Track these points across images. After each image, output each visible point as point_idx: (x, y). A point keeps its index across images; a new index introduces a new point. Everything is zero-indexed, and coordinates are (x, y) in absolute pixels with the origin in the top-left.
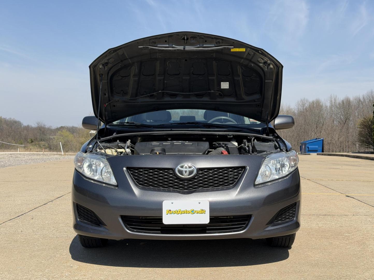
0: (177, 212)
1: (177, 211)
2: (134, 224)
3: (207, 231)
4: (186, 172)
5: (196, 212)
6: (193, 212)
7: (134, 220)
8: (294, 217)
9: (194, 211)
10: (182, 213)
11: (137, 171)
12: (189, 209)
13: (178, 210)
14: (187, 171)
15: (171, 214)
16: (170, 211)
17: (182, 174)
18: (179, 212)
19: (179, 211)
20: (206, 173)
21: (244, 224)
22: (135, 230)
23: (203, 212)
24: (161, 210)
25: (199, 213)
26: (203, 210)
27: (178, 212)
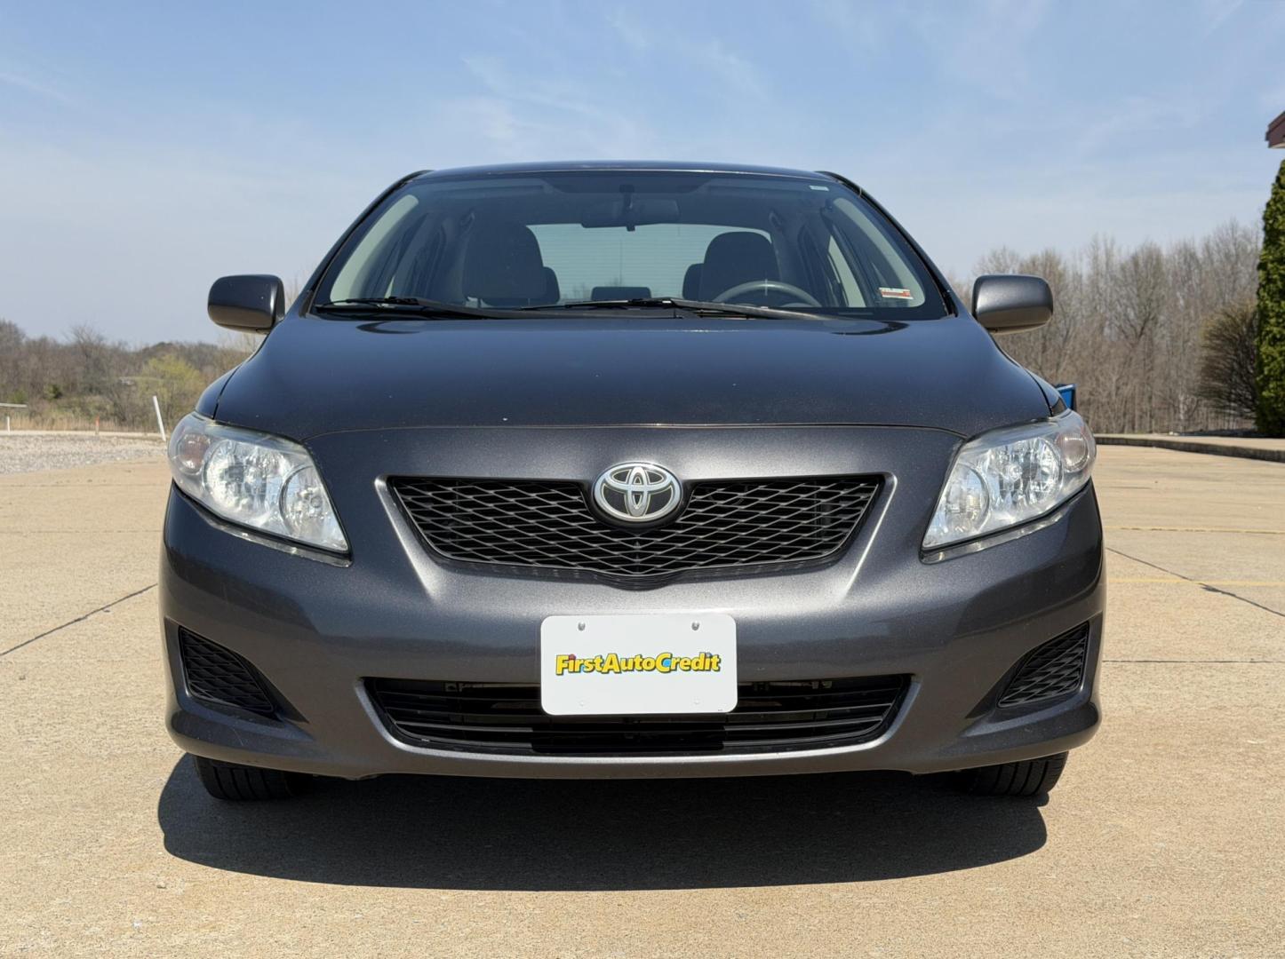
0: (601, 666)
1: (603, 662)
2: (419, 712)
3: (725, 744)
4: (637, 496)
5: (682, 663)
6: (668, 664)
7: (421, 697)
8: (1076, 682)
9: (673, 662)
10: (624, 668)
11: (430, 494)
12: (652, 652)
13: (604, 658)
14: (642, 493)
15: (574, 672)
16: (571, 662)
17: (621, 506)
18: (611, 663)
20: (720, 503)
21: (879, 712)
22: (426, 739)
23: (709, 662)
24: (533, 654)
25: (694, 667)
26: (711, 657)
27: (607, 666)
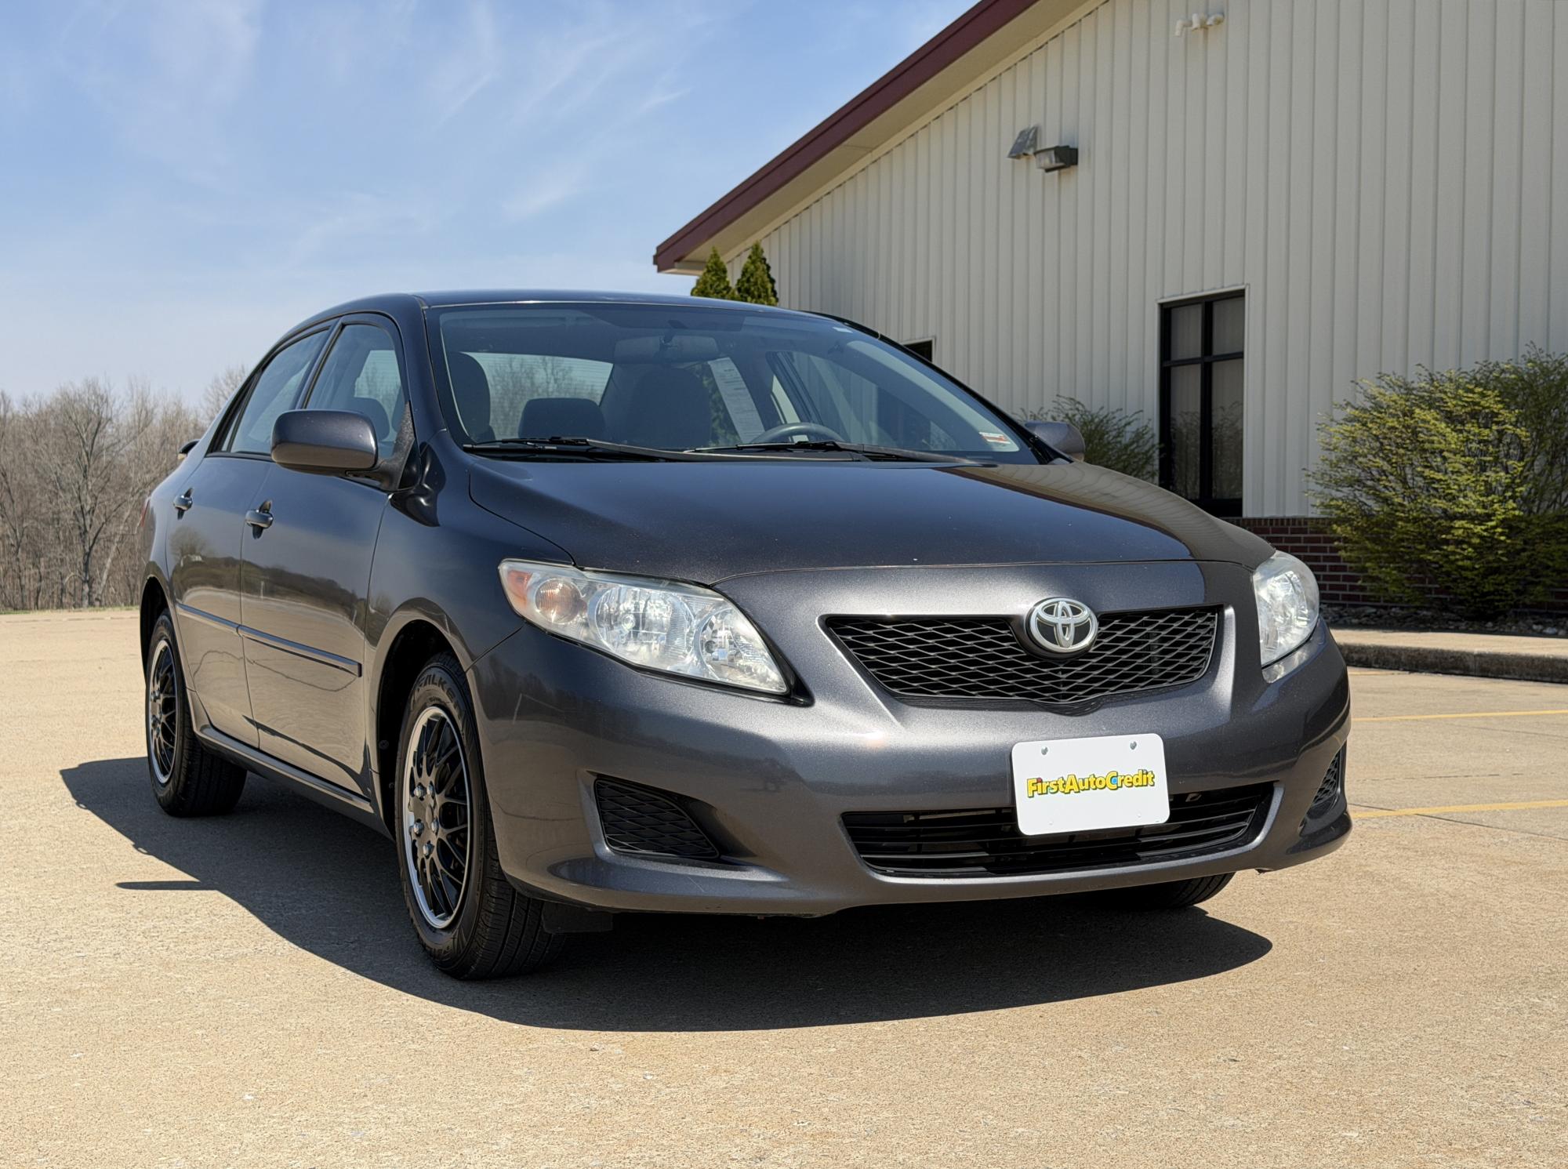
0: (1063, 787)
1: (1065, 784)
2: (884, 844)
3: (1140, 854)
4: (1065, 627)
5: (1126, 781)
6: (1115, 782)
7: (887, 829)
8: (1335, 786)
9: (1119, 779)
10: (1082, 787)
11: (871, 632)
12: (1102, 773)
13: (1065, 779)
14: (1068, 625)
15: (1042, 794)
16: (1039, 784)
17: (1052, 638)
18: (1071, 784)
19: (1068, 783)
20: (1119, 633)
21: (1243, 818)
23: (1145, 779)
24: (1006, 781)
25: (1135, 784)
26: (1147, 773)
27: (1068, 787)
